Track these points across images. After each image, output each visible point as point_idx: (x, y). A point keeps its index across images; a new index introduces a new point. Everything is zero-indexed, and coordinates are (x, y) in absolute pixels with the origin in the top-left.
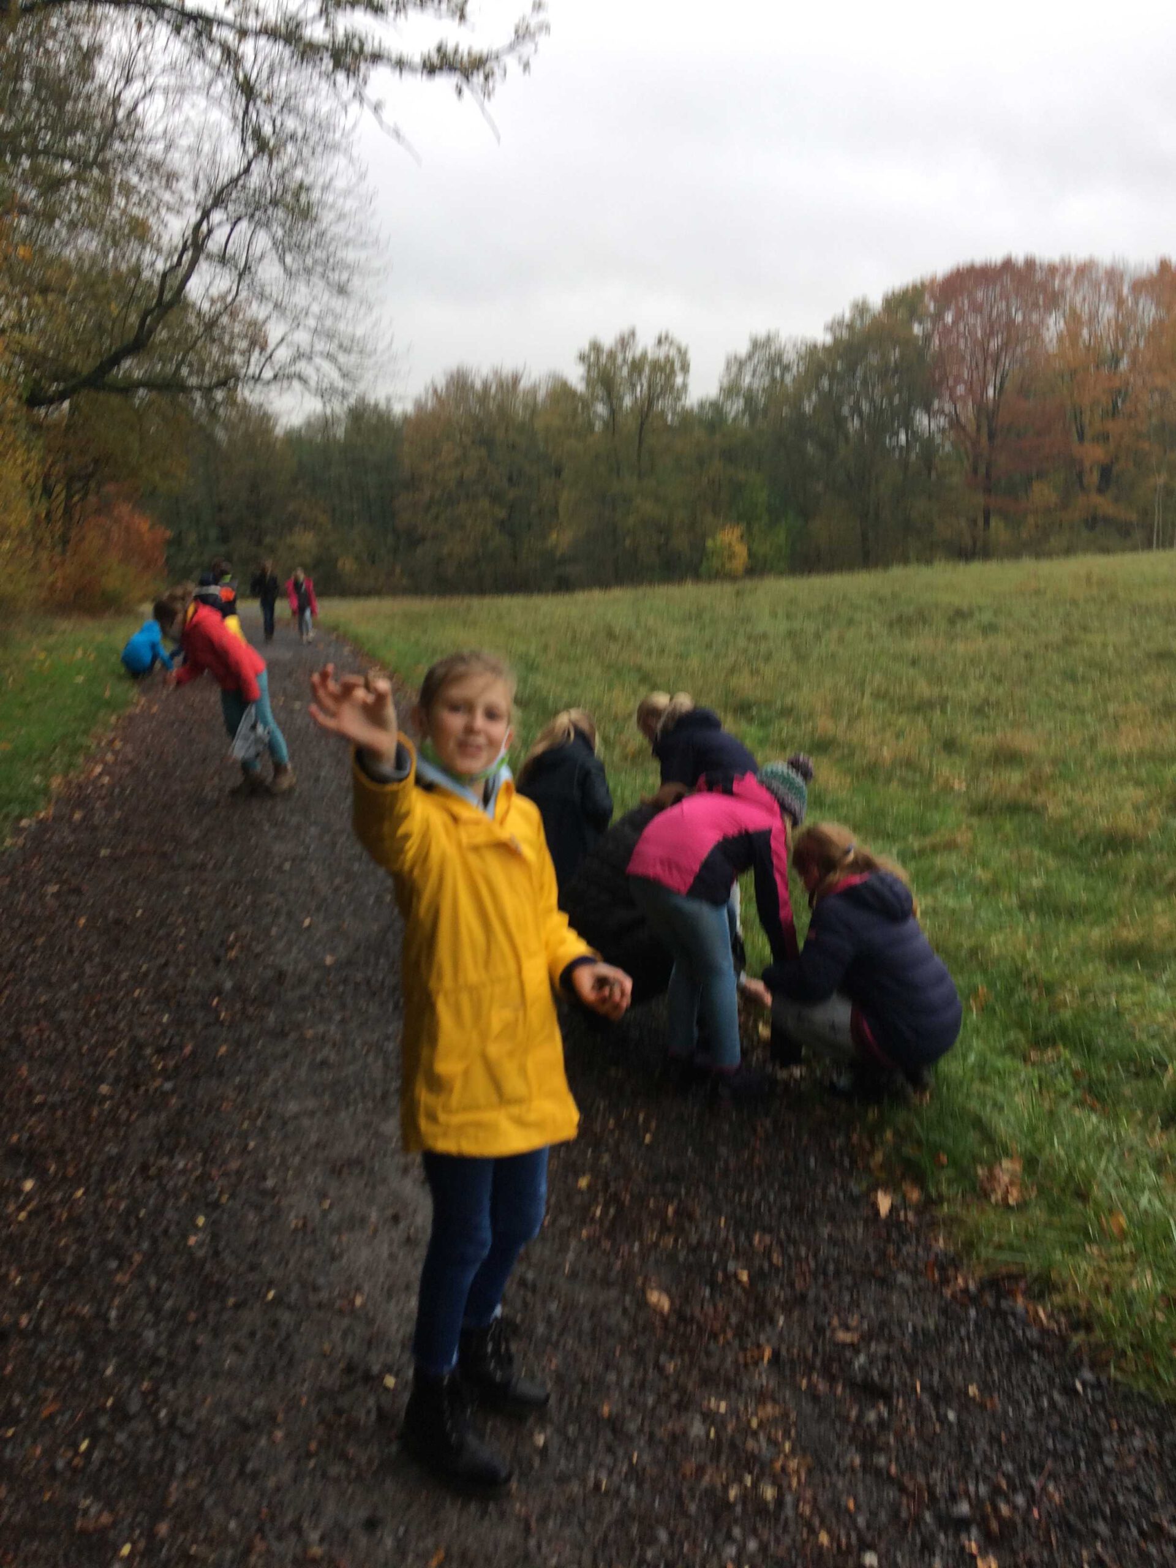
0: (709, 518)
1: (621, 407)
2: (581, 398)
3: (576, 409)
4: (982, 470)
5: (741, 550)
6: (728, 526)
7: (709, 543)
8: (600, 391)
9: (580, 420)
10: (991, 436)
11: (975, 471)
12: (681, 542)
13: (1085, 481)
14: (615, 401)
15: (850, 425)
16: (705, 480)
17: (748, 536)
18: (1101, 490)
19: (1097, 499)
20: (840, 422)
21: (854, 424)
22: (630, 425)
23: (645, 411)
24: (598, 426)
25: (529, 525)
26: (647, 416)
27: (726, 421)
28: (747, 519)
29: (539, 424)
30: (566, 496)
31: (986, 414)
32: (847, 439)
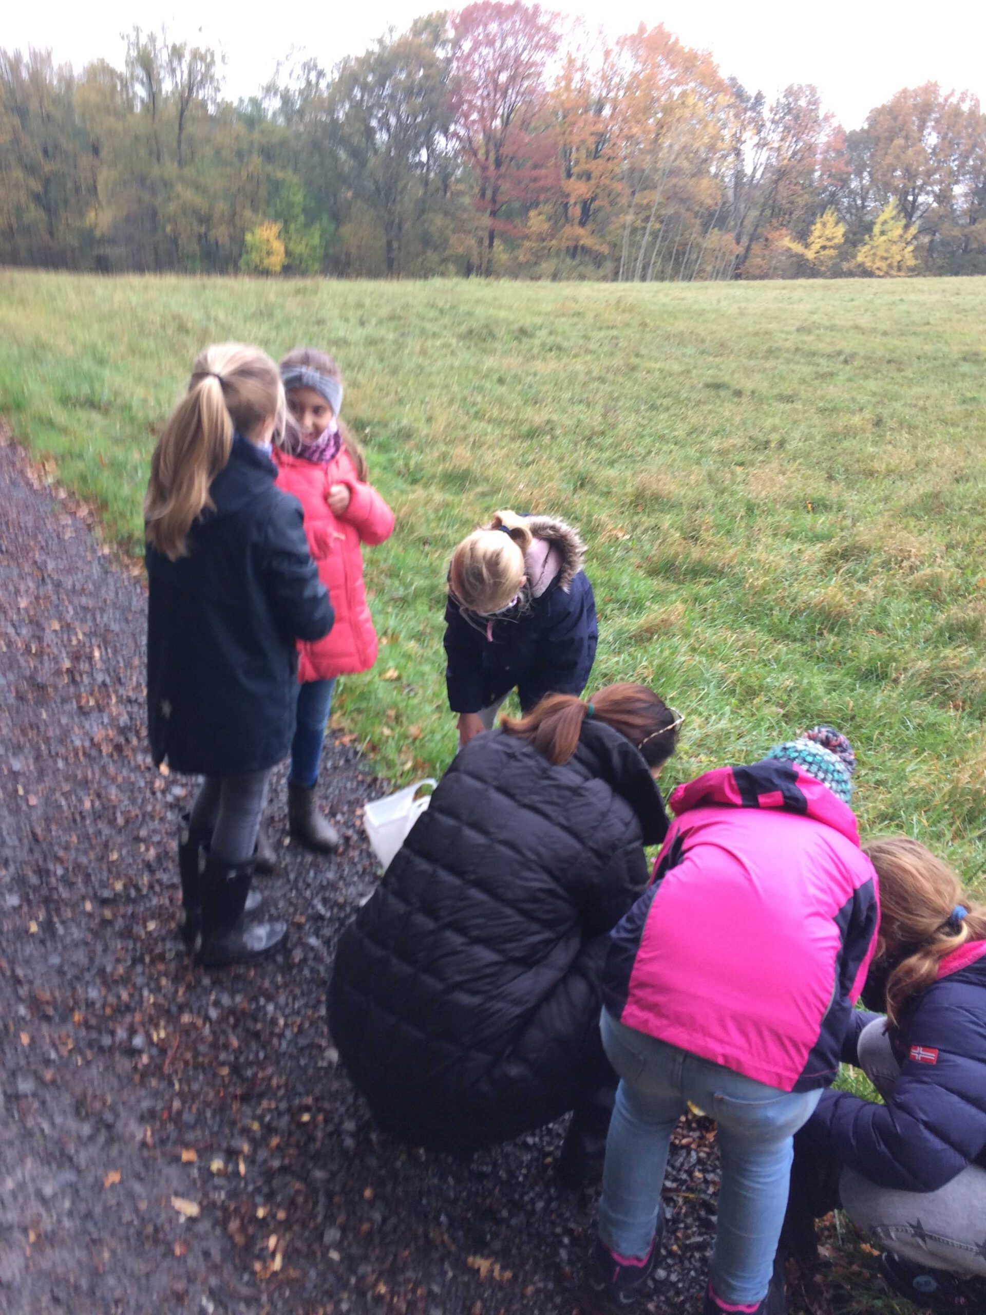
0: (248, 213)
1: (160, 90)
2: (120, 77)
3: (115, 86)
4: (489, 194)
5: (278, 246)
6: (266, 223)
7: (248, 237)
8: (140, 72)
9: (118, 100)
10: (498, 163)
11: (483, 195)
12: (221, 233)
13: (570, 214)
14: (154, 83)
15: (378, 136)
16: (244, 174)
17: (285, 234)
18: (582, 224)
19: (580, 231)
20: (369, 133)
21: (382, 137)
22: (171, 111)
23: (185, 99)
24: (138, 108)
25: (66, 202)
26: (187, 102)
27: (265, 117)
28: (284, 217)
29: (76, 99)
30: (106, 176)
31: (495, 142)
32: (376, 151)
